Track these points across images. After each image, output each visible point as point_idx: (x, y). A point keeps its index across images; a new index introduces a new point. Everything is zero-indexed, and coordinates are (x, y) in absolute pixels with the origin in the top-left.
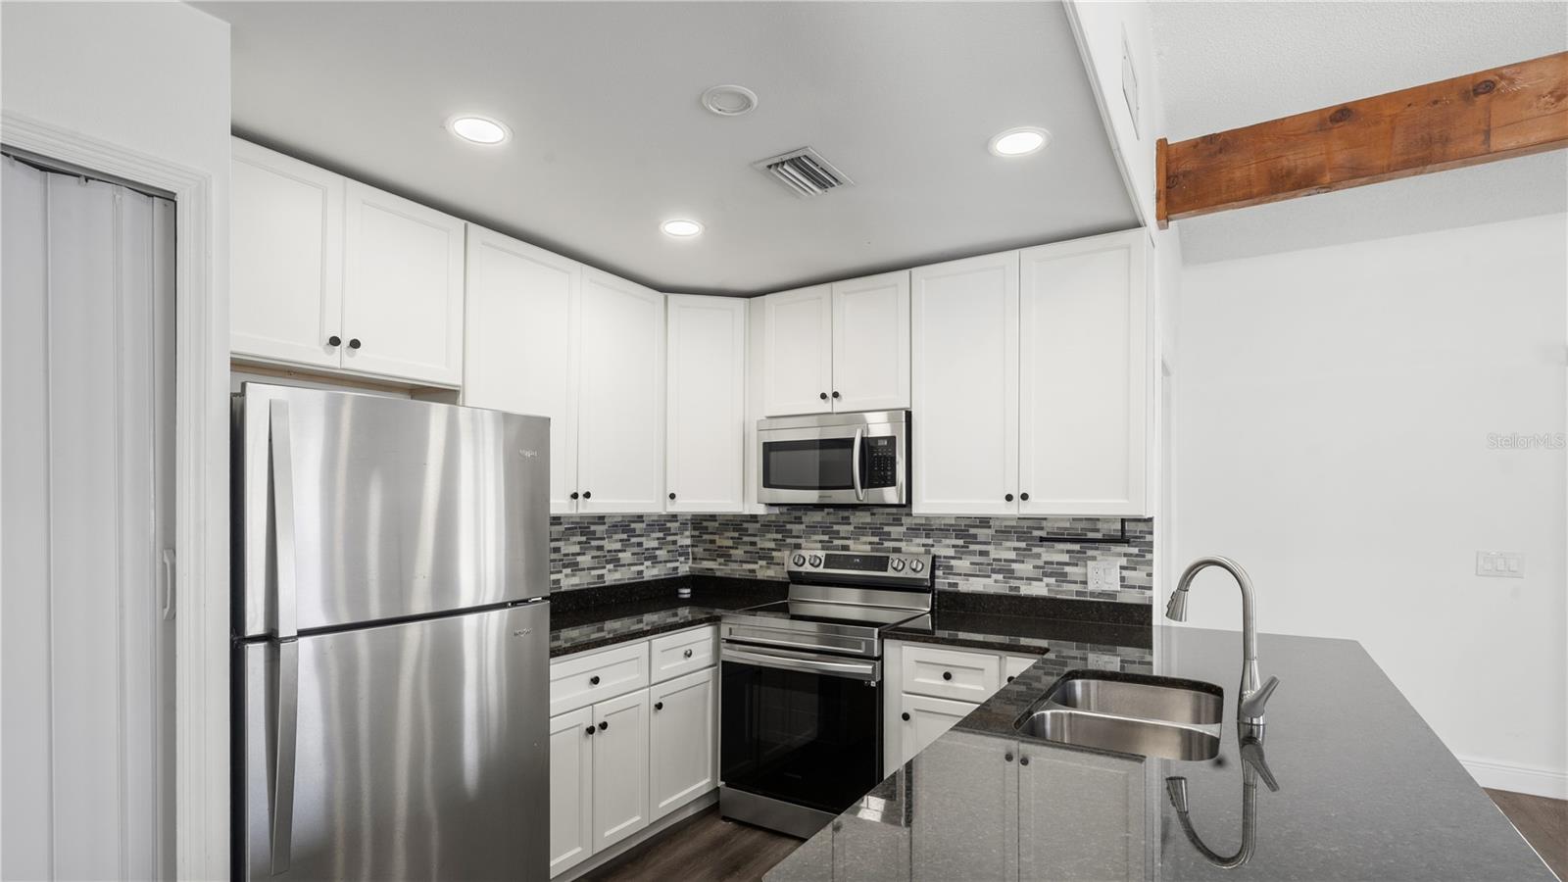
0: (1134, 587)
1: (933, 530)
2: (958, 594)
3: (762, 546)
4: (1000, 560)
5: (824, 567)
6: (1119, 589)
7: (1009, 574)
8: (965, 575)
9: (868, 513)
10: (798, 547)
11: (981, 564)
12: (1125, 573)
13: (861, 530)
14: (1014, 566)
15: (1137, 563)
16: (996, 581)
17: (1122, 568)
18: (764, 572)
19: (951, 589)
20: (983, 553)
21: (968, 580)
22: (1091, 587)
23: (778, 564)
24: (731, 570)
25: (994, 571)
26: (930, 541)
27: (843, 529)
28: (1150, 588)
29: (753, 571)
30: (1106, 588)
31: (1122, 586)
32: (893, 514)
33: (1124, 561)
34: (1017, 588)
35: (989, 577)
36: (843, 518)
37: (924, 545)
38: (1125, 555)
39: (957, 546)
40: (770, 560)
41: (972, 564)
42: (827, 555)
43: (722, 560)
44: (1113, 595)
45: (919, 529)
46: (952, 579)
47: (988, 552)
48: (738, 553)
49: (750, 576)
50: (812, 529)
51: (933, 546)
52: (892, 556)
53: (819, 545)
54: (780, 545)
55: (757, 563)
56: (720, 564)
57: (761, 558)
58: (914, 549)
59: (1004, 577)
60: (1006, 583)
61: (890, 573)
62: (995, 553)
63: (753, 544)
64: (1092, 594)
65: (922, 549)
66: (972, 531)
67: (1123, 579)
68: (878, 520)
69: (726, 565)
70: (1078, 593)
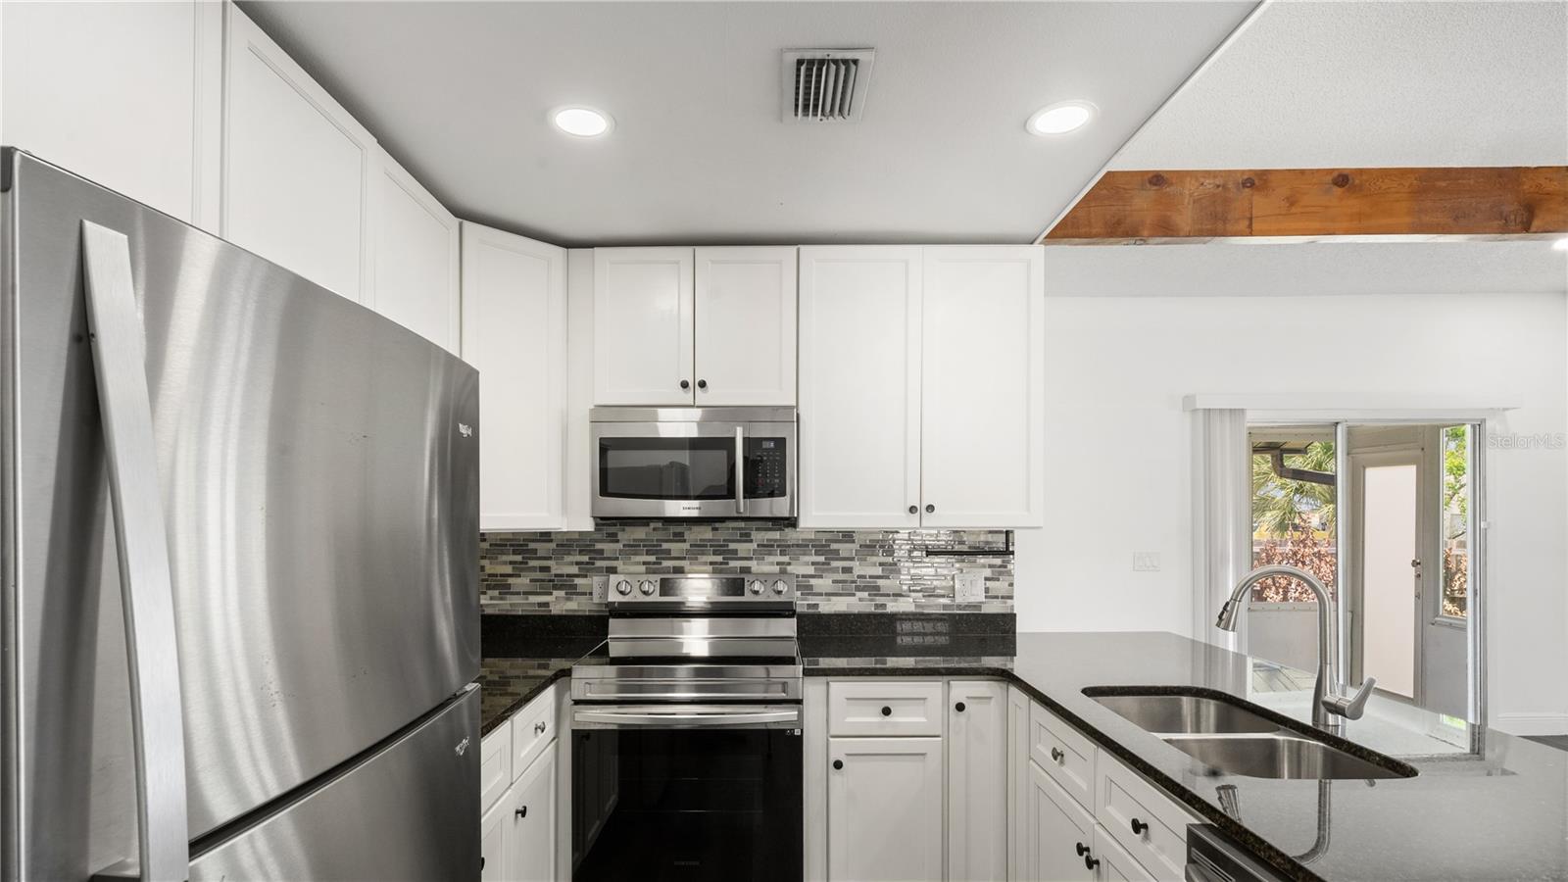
0: (997, 597)
1: (789, 546)
2: (821, 616)
3: (559, 572)
4: (864, 577)
5: (660, 595)
6: (984, 600)
7: (875, 591)
8: (827, 594)
9: (710, 528)
10: (613, 570)
11: (844, 582)
12: (989, 583)
13: (700, 548)
14: (880, 582)
15: (1000, 573)
16: (860, 600)
17: (986, 579)
18: (560, 604)
19: (811, 611)
20: (847, 570)
21: (830, 600)
22: (959, 599)
23: (584, 594)
24: (511, 604)
25: (858, 589)
26: (786, 559)
27: (676, 548)
28: (1011, 598)
29: (546, 604)
30: (972, 600)
31: (986, 597)
32: (739, 529)
33: (988, 572)
34: (884, 606)
35: (854, 595)
36: (675, 534)
37: (778, 564)
38: (990, 566)
39: (817, 563)
40: (572, 591)
41: (834, 582)
42: (661, 579)
43: (496, 593)
44: (978, 606)
45: (772, 546)
46: (812, 600)
47: (852, 568)
48: (522, 582)
49: (541, 611)
50: (633, 548)
51: (789, 564)
52: (747, 578)
53: (643, 568)
54: (586, 570)
55: (551, 594)
56: (491, 598)
57: (556, 587)
58: (766, 569)
59: (869, 595)
60: (872, 600)
61: (748, 597)
62: (859, 568)
63: (546, 569)
64: (959, 607)
65: (777, 569)
66: (834, 546)
67: (987, 590)
68: (721, 536)
69: (501, 599)
70: (945, 606)
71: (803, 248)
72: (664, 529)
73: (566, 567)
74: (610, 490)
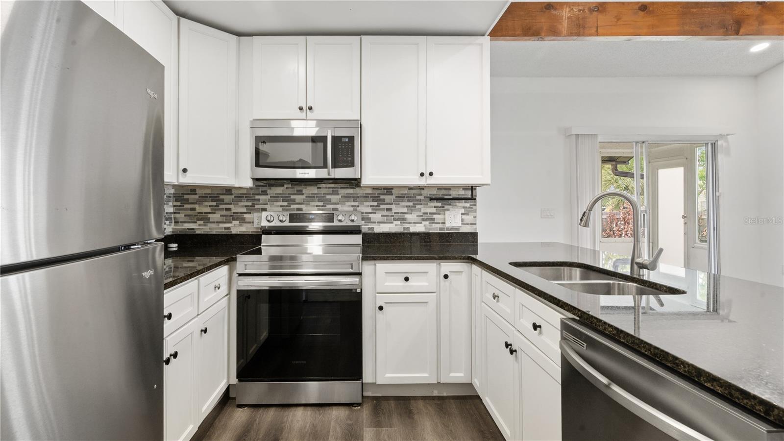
0: (468, 224)
1: (358, 197)
2: (375, 234)
3: (236, 211)
4: (398, 213)
5: (289, 222)
6: (461, 225)
7: (403, 220)
8: (378, 222)
9: (316, 187)
10: (265, 210)
11: (388, 216)
12: (464, 217)
13: (311, 198)
14: (406, 216)
15: (469, 211)
16: (396, 225)
17: (462, 214)
18: (236, 228)
19: (370, 231)
20: (389, 210)
21: (380, 226)
22: (448, 225)
23: (249, 223)
24: (210, 228)
25: (395, 220)
26: (356, 204)
27: (298, 198)
28: (475, 224)
29: (229, 228)
30: (455, 225)
31: (462, 224)
32: (333, 188)
33: (463, 211)
34: (408, 228)
35: (392, 223)
36: (298, 191)
37: (352, 206)
38: (463, 207)
39: (373, 206)
40: (243, 221)
41: (382, 216)
42: (290, 214)
43: (202, 222)
44: (457, 229)
45: (349, 197)
46: (370, 226)
47: (391, 209)
48: (216, 217)
49: (226, 232)
50: (275, 198)
51: (358, 206)
52: (335, 213)
53: (281, 209)
54: (251, 209)
55: (231, 223)
56: (199, 225)
57: (234, 219)
58: (346, 209)
59: (401, 223)
60: (402, 226)
61: (336, 223)
62: (395, 209)
63: (229, 210)
64: (448, 229)
65: (352, 209)
66: (382, 197)
67: (462, 220)
68: (323, 191)
69: (205, 225)
70: (441, 229)
71: (363, 37)
72: (292, 188)
73: (238, 208)
74: (261, 164)
